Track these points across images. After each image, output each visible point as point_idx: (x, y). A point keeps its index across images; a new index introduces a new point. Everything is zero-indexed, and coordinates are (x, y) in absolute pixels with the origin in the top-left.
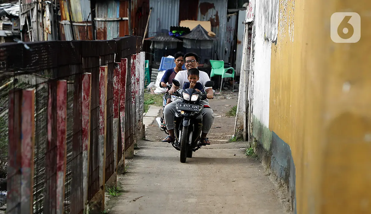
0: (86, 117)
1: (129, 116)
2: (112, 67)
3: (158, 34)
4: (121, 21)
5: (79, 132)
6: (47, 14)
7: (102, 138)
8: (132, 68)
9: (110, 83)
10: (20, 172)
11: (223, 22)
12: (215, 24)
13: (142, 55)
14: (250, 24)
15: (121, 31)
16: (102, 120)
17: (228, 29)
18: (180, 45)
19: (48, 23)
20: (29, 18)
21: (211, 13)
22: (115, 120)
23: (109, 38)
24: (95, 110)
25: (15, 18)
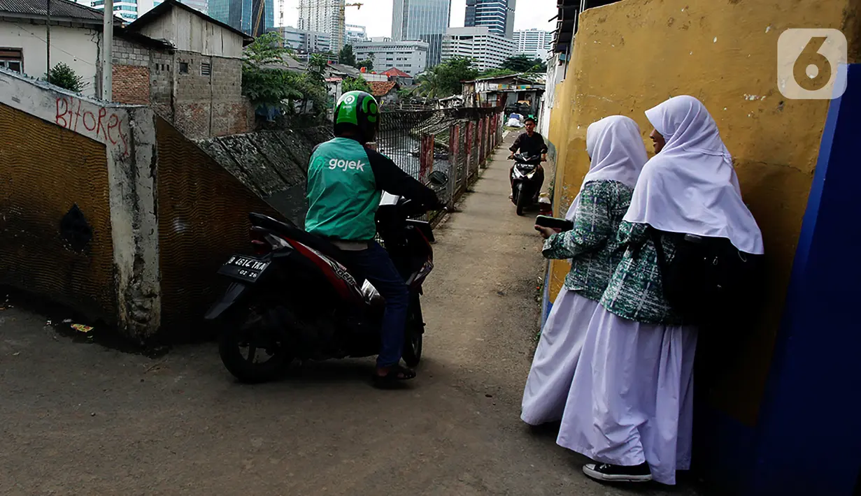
0: (480, 134)
1: (496, 134)
2: (491, 117)
3: (510, 105)
4: (497, 101)
5: (477, 140)
6: (472, 99)
7: (486, 142)
8: (499, 117)
9: (490, 122)
10: (453, 154)
11: (534, 100)
12: (531, 102)
13: (503, 112)
14: (543, 102)
15: (497, 104)
16: (486, 136)
17: (535, 104)
18: (518, 109)
19: (472, 102)
20: (465, 100)
21: (529, 98)
22: (491, 136)
23: (493, 106)
24: (484, 132)
25: (461, 100)
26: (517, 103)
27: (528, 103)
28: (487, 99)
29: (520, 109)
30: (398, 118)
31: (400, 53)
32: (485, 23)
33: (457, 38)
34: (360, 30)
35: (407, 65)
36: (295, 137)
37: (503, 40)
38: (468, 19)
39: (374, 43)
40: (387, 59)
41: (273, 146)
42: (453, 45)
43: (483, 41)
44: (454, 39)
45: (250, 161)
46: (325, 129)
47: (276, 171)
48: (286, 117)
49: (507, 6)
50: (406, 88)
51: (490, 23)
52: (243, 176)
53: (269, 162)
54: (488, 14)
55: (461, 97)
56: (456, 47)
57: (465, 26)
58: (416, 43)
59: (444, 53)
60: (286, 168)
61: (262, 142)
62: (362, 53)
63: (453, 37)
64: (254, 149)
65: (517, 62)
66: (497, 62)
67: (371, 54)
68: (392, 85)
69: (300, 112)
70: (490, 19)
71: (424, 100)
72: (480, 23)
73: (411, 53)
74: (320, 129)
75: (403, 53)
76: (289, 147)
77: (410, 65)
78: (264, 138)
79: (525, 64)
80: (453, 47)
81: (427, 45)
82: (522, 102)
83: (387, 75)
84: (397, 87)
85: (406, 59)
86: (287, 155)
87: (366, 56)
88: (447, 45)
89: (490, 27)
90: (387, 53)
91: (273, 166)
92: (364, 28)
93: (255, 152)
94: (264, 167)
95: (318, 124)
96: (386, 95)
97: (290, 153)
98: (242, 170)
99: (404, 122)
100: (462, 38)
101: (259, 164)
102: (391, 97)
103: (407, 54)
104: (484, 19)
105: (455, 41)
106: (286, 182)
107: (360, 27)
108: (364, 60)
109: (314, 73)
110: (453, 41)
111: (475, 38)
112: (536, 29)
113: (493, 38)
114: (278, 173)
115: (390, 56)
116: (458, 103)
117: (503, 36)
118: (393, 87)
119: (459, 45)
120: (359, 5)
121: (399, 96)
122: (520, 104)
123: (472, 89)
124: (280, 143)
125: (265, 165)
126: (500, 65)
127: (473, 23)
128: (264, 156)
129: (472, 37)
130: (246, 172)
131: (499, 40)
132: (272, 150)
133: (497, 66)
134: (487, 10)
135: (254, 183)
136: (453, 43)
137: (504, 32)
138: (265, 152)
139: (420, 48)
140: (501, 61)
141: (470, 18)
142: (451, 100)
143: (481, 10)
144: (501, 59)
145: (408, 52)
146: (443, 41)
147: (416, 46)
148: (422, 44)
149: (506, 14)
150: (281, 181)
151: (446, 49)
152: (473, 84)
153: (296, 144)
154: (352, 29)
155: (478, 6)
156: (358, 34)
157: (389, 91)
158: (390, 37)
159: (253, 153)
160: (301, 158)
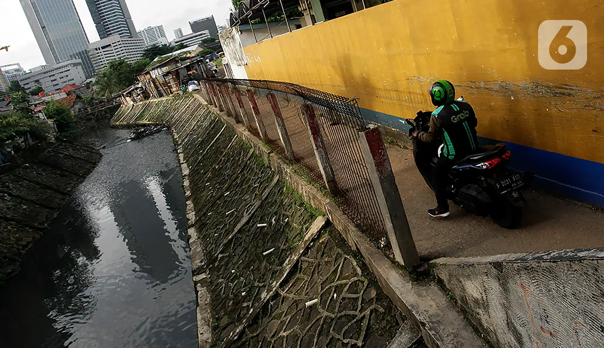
3: (184, 77)
6: (151, 83)
11: (198, 69)
26: (188, 74)
27: (195, 71)
28: (165, 79)
29: (192, 77)
30: (91, 119)
31: (60, 73)
32: (115, 33)
33: (99, 49)
34: (16, 67)
35: (71, 80)
36: (34, 169)
37: (133, 40)
38: (101, 33)
39: (34, 73)
40: (52, 81)
41: (20, 185)
42: (98, 55)
43: (119, 45)
44: (97, 50)
45: (8, 208)
46: (53, 151)
47: (37, 204)
48: (16, 156)
49: (125, 17)
50: (86, 95)
51: (118, 31)
52: (11, 224)
53: (27, 200)
54: (113, 26)
55: (140, 85)
56: (102, 55)
57: (101, 39)
58: (70, 62)
59: (95, 62)
60: (44, 198)
61: (8, 187)
62: (28, 83)
63: (96, 49)
64: (6, 196)
65: (152, 51)
66: (138, 55)
67: (37, 81)
68: (74, 96)
69: (26, 146)
70: (117, 28)
71: (104, 99)
72: (111, 34)
73: (69, 70)
74: (49, 152)
75: (62, 72)
76: (34, 179)
77: (73, 79)
78: (7, 182)
79: (158, 50)
80: (99, 56)
81: (80, 61)
82: (191, 72)
83: (64, 91)
84: (78, 97)
85: (67, 76)
86: (38, 186)
87: (33, 84)
88: (94, 56)
89: (120, 34)
90: (50, 76)
91: (32, 201)
92: (18, 64)
93: (7, 198)
94: (25, 207)
95: (45, 149)
96: (73, 106)
97: (39, 184)
98: (7, 220)
99: (98, 120)
100: (103, 48)
101: (18, 206)
102: (77, 106)
103: (66, 72)
104: (112, 30)
105: (99, 51)
106: (52, 208)
107: (15, 64)
108: (34, 88)
109: (22, 109)
110: (97, 52)
111: (112, 45)
112: (150, 27)
113: (125, 41)
114: (41, 205)
115: (52, 78)
116: (140, 91)
117: (132, 37)
118: (76, 98)
119: (103, 53)
120: (6, 48)
121: (83, 104)
122: (190, 74)
123: (148, 76)
124: (26, 179)
125: (25, 204)
126: (141, 56)
127: (106, 35)
128: (18, 197)
129: (110, 45)
130: (13, 220)
131: (130, 40)
132: (22, 189)
133: (139, 58)
134: (112, 23)
135: (27, 226)
136: (98, 53)
137: (131, 34)
138: (17, 194)
139: (75, 65)
140: (140, 54)
141: (102, 33)
142: (133, 90)
143: (107, 25)
144: (141, 52)
145: (67, 71)
146: (90, 54)
147: (70, 64)
148: (74, 61)
149: (127, 23)
150: (47, 210)
151: (95, 59)
152: (148, 73)
153: (39, 174)
154: (7, 68)
155: (104, 23)
156: (15, 71)
157: (74, 102)
158: (45, 64)
159: (6, 200)
160: (51, 183)
